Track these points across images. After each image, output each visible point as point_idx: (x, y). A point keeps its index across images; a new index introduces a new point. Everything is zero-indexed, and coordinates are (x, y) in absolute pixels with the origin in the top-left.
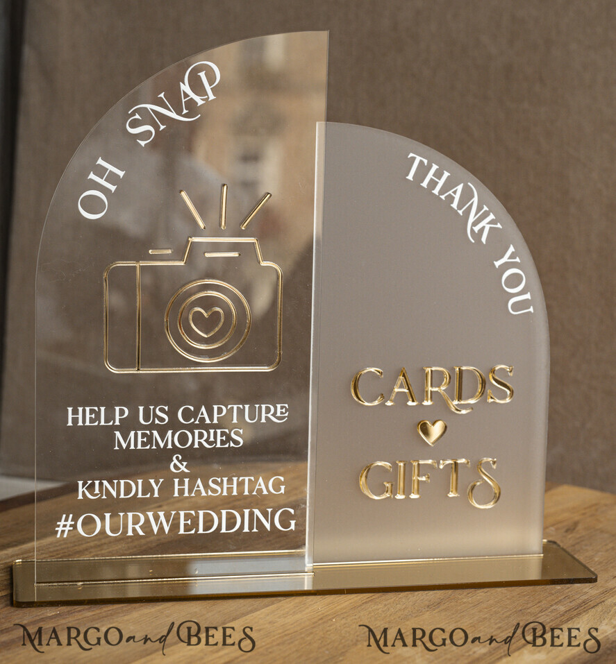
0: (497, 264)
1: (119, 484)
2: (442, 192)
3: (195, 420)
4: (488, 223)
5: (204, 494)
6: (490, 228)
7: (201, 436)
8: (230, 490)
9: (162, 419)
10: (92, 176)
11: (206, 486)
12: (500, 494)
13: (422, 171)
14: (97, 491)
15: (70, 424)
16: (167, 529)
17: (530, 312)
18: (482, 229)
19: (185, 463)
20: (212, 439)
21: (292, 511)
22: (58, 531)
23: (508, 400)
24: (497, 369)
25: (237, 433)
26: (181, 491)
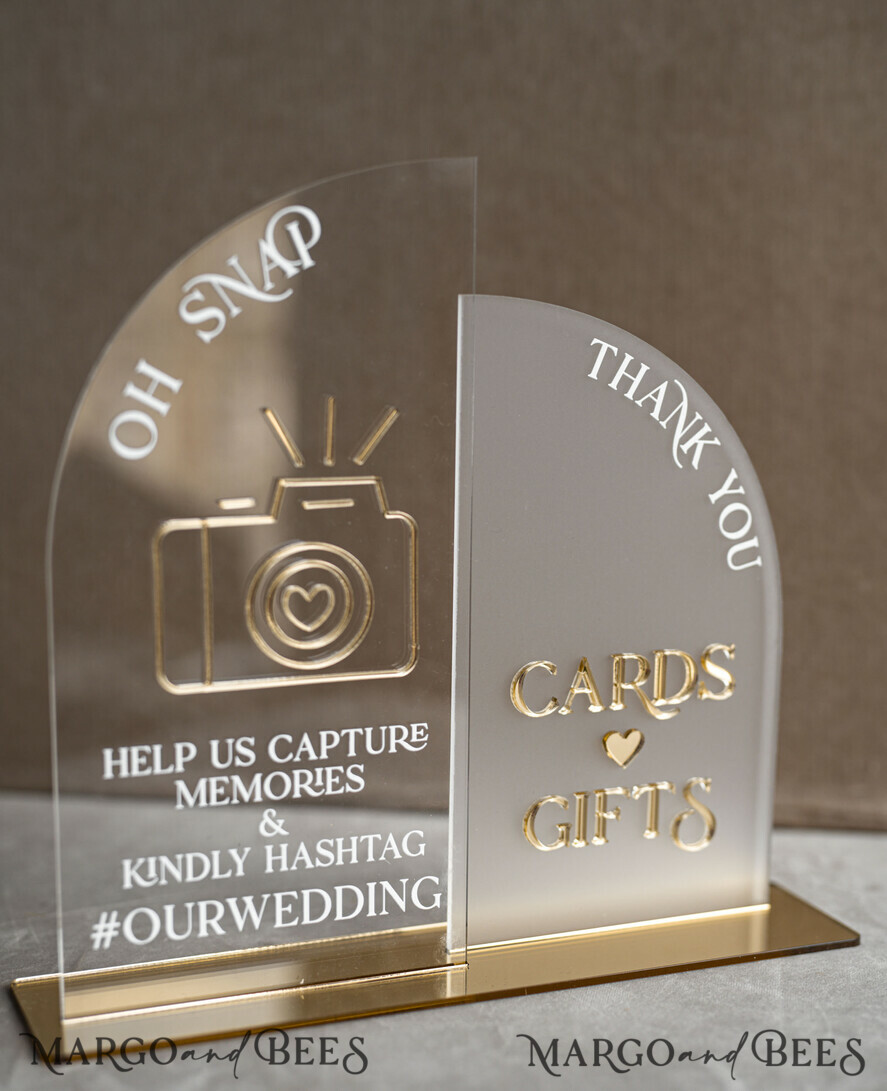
0: (714, 498)
1: (184, 861)
2: (638, 395)
3: (294, 756)
4: (702, 439)
5: (309, 865)
6: (705, 445)
7: (303, 778)
8: (347, 857)
9: (245, 759)
10: (131, 390)
11: (313, 854)
12: (715, 828)
13: (612, 363)
14: (152, 873)
15: (109, 775)
16: (257, 921)
17: (757, 565)
18: (694, 447)
19: (281, 822)
20: (319, 782)
21: (436, 880)
22: (96, 938)
23: (728, 694)
24: (712, 651)
25: (355, 771)
26: (277, 864)
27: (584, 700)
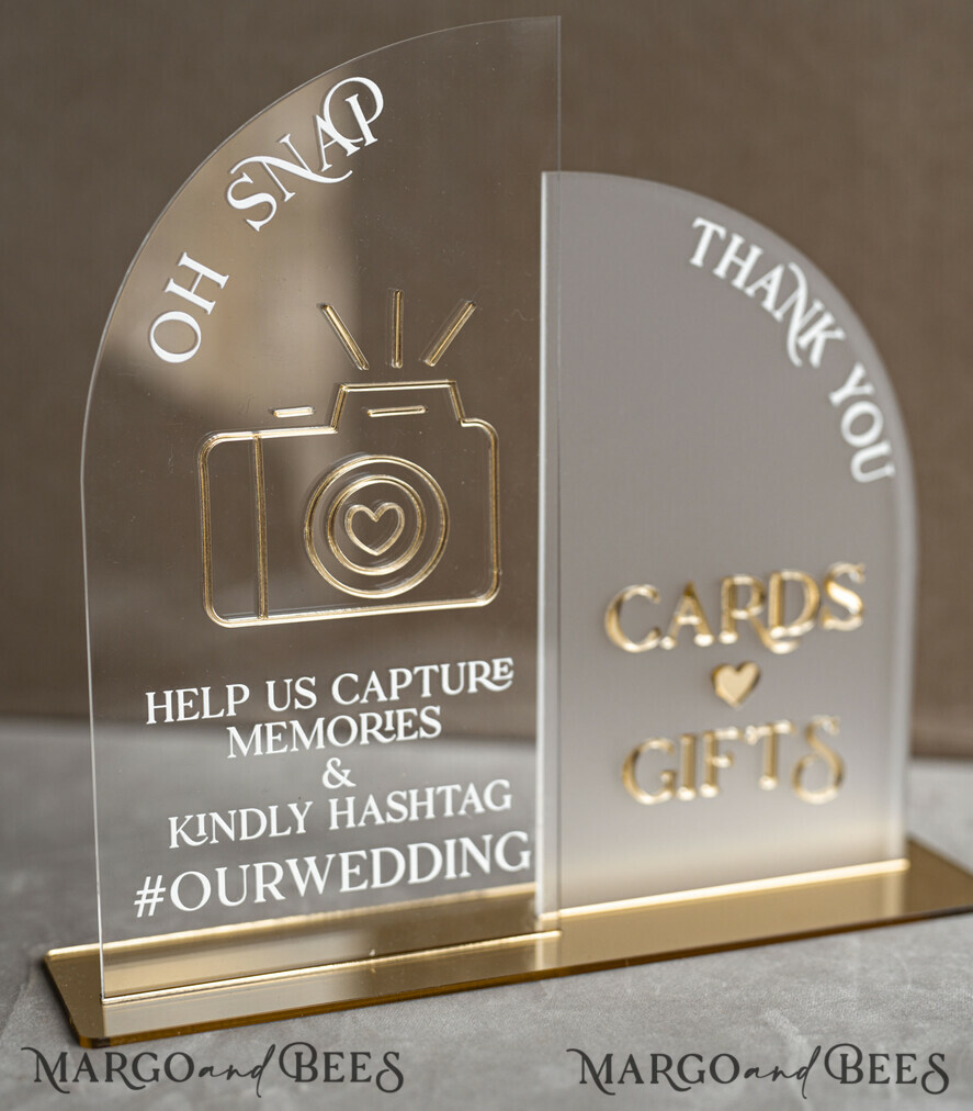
0: (836, 398)
1: (238, 816)
2: (749, 282)
3: (361, 698)
4: (823, 331)
5: (379, 821)
7: (372, 723)
8: (422, 811)
9: (306, 701)
10: (173, 287)
11: (384, 809)
14: (202, 832)
15: (152, 720)
16: (320, 884)
19: (347, 772)
20: (390, 727)
21: (524, 836)
22: (138, 906)
23: (855, 622)
25: (431, 714)
26: (342, 820)
27: (690, 631)
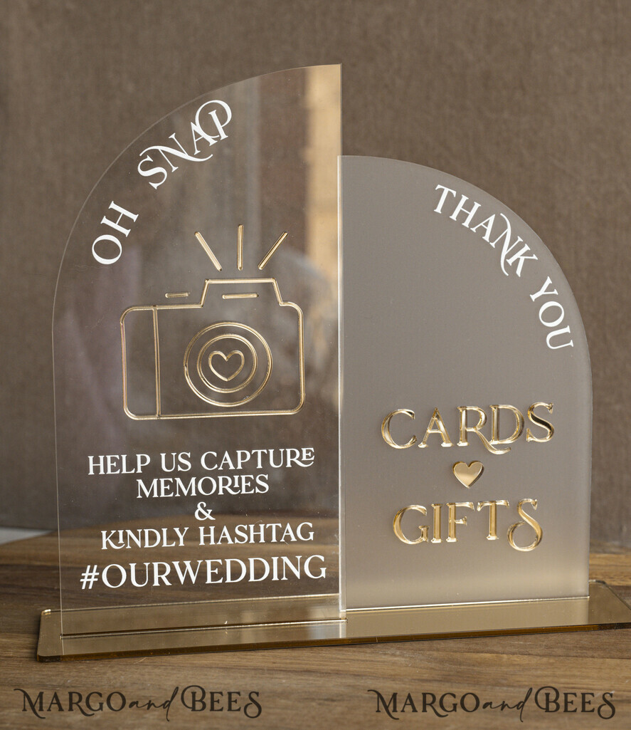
0: (534, 297)
1: (143, 533)
2: (472, 224)
3: (219, 467)
4: (522, 255)
5: (230, 542)
6: (526, 260)
7: (225, 482)
8: (257, 538)
9: (185, 466)
10: (105, 221)
11: (233, 535)
12: (541, 536)
13: (451, 203)
14: (121, 541)
15: (91, 472)
16: (194, 579)
17: (570, 346)
19: (210, 511)
20: (236, 485)
21: (322, 558)
23: (548, 439)
24: (535, 406)
25: (262, 479)
26: (207, 540)
27: (437, 438)
